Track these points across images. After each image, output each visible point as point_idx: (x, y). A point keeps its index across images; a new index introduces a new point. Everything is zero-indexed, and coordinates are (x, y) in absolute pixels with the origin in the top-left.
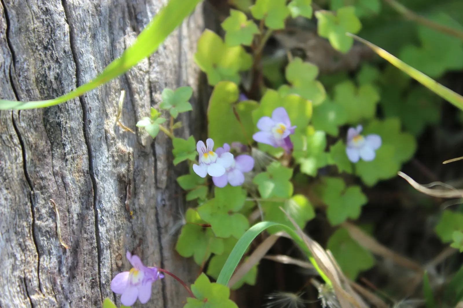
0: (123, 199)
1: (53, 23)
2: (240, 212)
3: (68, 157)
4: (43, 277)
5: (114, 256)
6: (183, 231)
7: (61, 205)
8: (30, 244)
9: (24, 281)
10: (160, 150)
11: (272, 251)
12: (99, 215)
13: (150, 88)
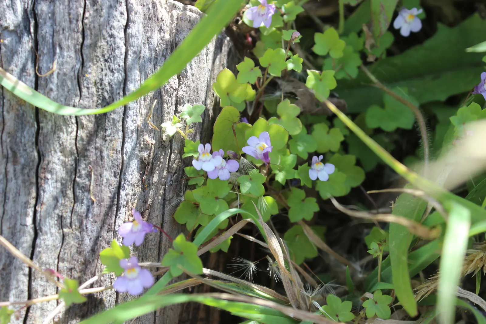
0: (141, 175)
1: (115, 44)
2: (224, 199)
3: (107, 138)
4: (74, 217)
5: (128, 213)
6: (181, 205)
7: (96, 170)
8: (70, 193)
9: (61, 218)
10: (175, 146)
11: (243, 231)
12: (123, 183)
13: (176, 101)
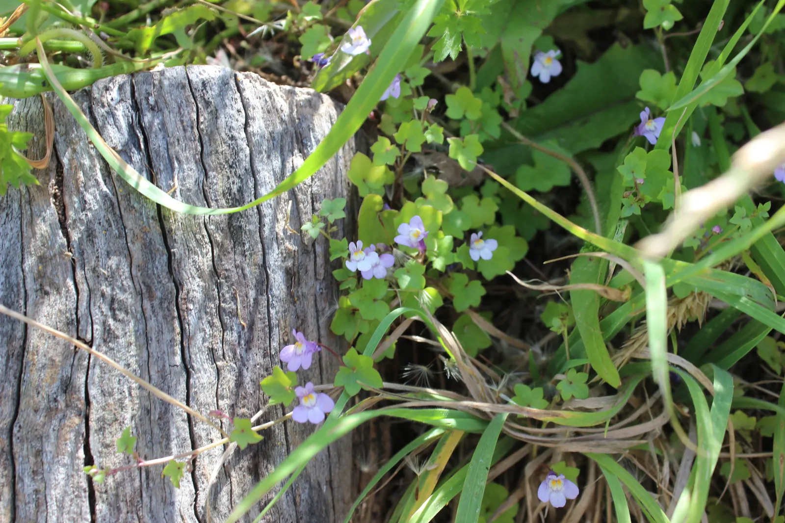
0: (289, 287)
1: (237, 147)
2: (382, 300)
3: (247, 253)
4: (226, 348)
5: (281, 333)
6: (337, 314)
7: (241, 291)
8: (217, 321)
9: (212, 351)
10: (319, 249)
11: (408, 332)
12: (271, 300)
13: (312, 198)
